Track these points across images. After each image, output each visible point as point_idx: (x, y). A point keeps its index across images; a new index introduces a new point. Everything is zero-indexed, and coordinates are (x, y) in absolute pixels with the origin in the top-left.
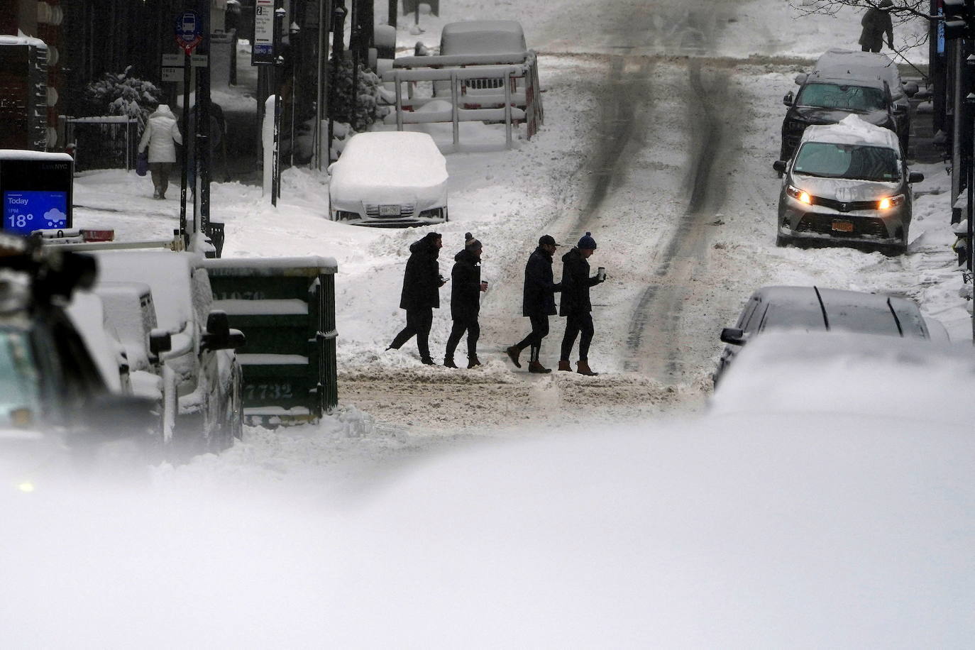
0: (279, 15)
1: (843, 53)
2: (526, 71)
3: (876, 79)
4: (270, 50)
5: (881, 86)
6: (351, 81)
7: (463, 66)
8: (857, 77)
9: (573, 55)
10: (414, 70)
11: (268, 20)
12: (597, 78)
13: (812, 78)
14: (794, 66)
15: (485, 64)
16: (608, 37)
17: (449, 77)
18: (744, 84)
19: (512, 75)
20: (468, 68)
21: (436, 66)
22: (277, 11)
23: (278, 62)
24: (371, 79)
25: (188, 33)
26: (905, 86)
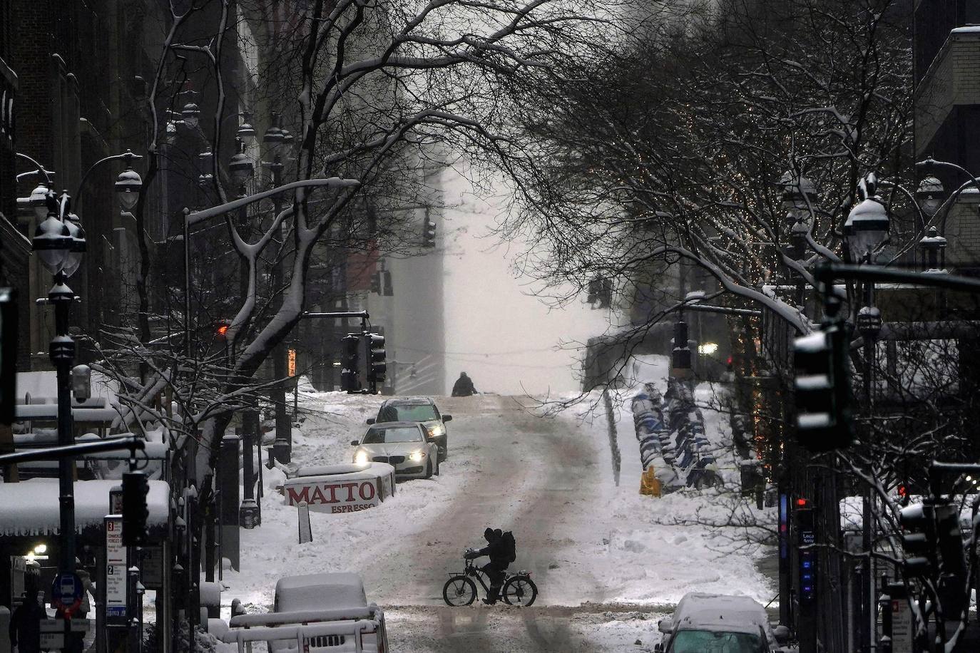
0: (133, 574)
1: (708, 597)
2: (377, 626)
3: (751, 624)
4: (124, 612)
5: (758, 632)
6: (188, 644)
7: (305, 623)
8: (732, 622)
9: (397, 608)
10: (253, 629)
11: (121, 579)
12: (429, 631)
13: (683, 624)
14: (634, 613)
15: (329, 620)
16: (424, 588)
17: (295, 635)
18: (585, 634)
19: (363, 631)
20: (310, 625)
21: (271, 625)
22: (130, 569)
23: (133, 625)
24: (209, 640)
25: (67, 595)
26: (775, 631)
